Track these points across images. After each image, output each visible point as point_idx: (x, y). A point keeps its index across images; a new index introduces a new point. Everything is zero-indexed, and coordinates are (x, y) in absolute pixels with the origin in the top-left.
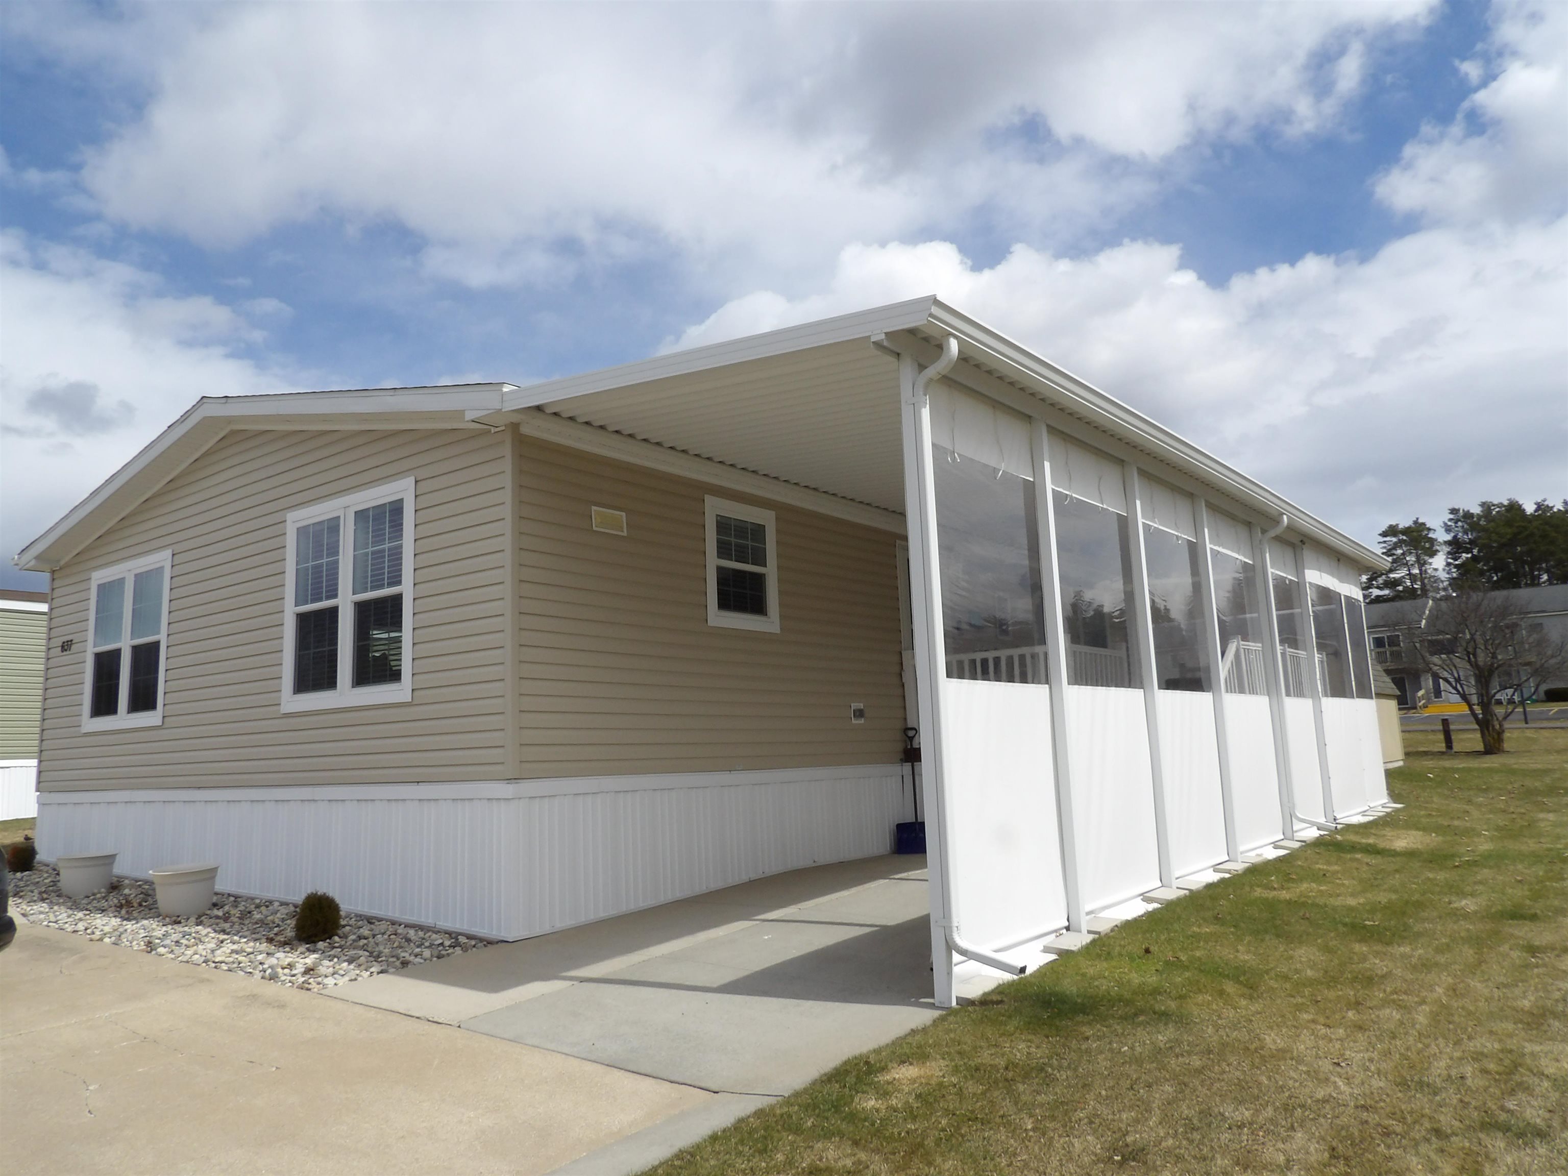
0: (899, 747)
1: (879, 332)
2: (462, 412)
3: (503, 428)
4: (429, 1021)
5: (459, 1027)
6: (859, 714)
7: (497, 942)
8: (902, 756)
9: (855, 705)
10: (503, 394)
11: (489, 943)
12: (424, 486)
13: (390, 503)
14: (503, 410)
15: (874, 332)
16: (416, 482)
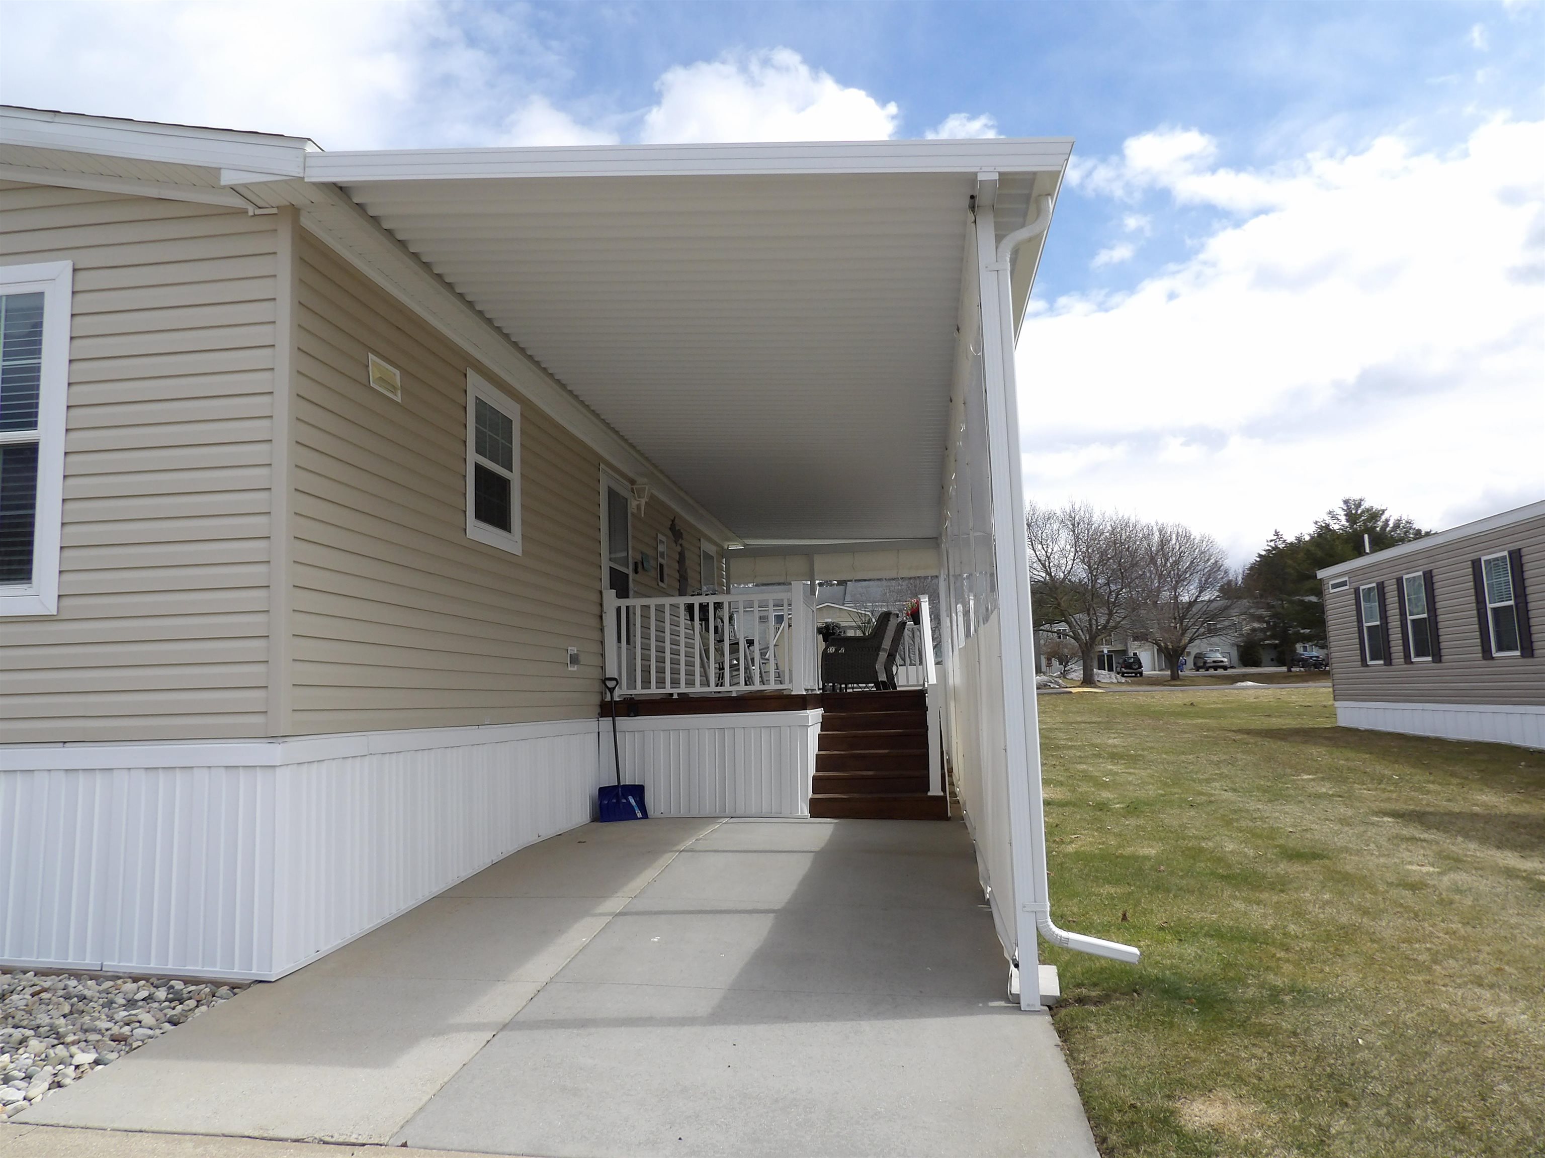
0: (596, 700)
1: (992, 169)
2: (216, 172)
3: (275, 211)
4: (325, 1143)
5: (404, 1145)
6: (574, 660)
7: (249, 985)
8: (598, 710)
9: (573, 650)
10: (306, 157)
11: (235, 987)
12: (87, 280)
13: (8, 297)
14: (306, 180)
15: (984, 169)
16: (75, 270)
